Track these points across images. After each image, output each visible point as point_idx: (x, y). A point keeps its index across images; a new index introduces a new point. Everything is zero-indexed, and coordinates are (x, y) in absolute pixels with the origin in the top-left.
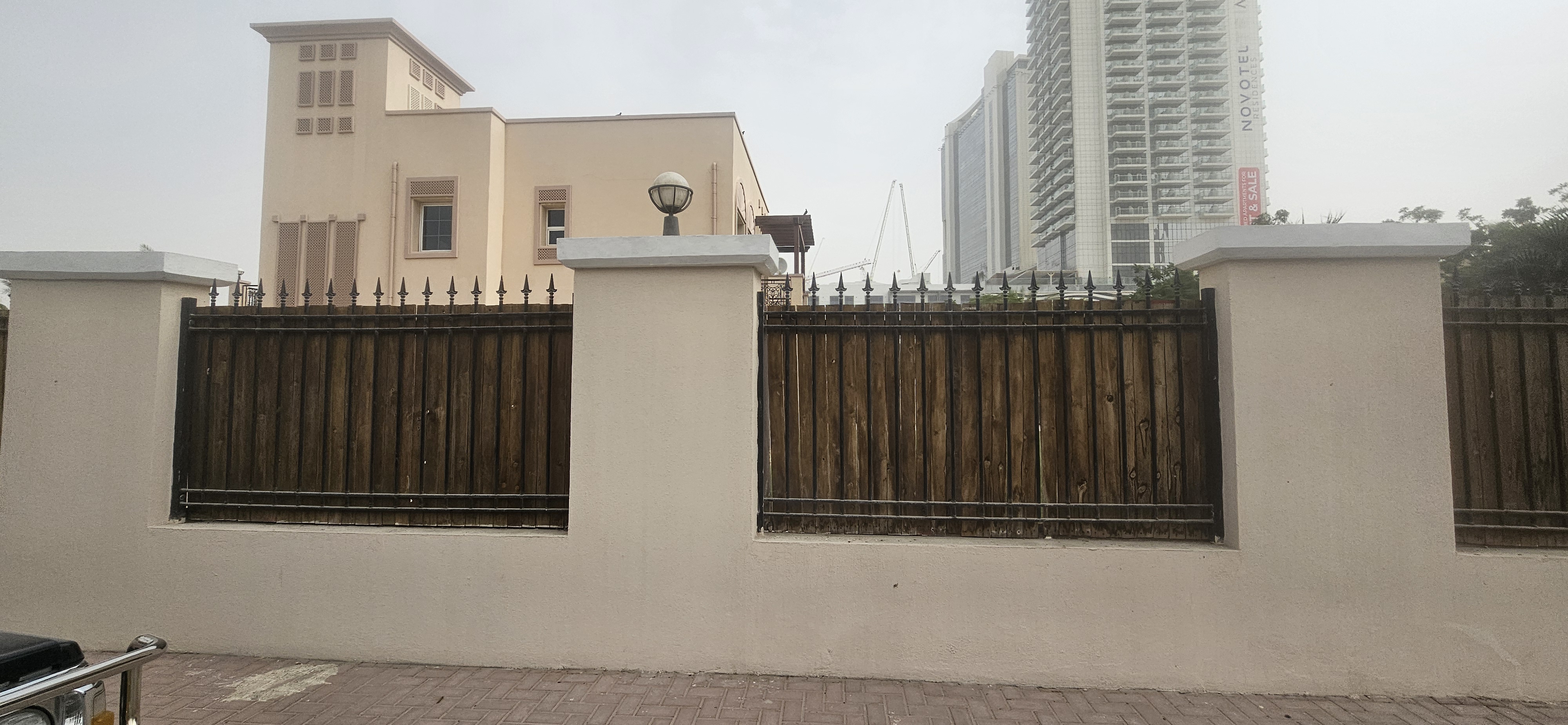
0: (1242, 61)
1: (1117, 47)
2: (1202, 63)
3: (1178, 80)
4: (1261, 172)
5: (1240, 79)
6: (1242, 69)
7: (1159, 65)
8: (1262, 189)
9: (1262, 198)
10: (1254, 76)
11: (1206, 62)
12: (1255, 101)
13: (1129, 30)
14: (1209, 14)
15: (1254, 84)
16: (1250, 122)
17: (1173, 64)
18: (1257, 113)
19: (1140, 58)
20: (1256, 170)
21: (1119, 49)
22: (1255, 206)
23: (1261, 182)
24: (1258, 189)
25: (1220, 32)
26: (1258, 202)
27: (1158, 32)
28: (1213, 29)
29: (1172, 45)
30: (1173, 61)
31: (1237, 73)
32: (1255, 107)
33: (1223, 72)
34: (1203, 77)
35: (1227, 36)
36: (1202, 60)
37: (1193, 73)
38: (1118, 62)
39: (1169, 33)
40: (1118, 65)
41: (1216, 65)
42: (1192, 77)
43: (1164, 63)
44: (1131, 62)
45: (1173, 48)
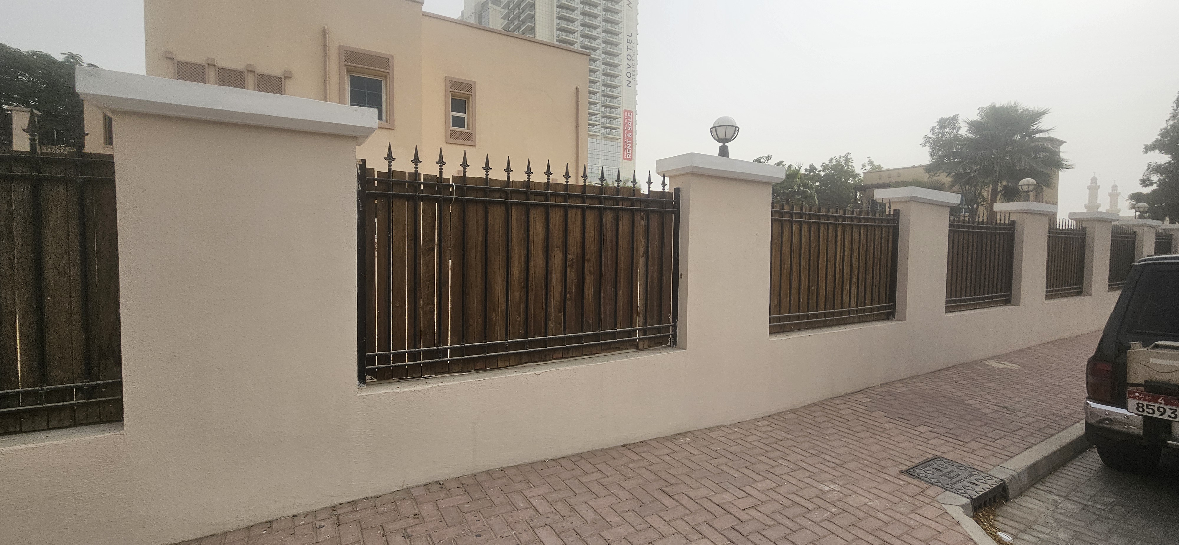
0: (629, 42)
1: (563, 11)
2: (609, 37)
3: (597, 44)
4: (634, 114)
5: (627, 53)
6: (629, 47)
7: (587, 31)
8: (634, 124)
9: (634, 130)
10: (634, 53)
11: (611, 37)
12: (634, 69)
14: (614, 6)
15: (633, 58)
16: (630, 82)
17: (594, 33)
18: (634, 77)
19: (576, 23)
20: (632, 112)
21: (564, 13)
22: (631, 134)
23: (634, 120)
24: (632, 124)
25: (619, 20)
26: (632, 132)
27: (587, 8)
28: (616, 16)
29: (594, 20)
30: (594, 31)
31: (625, 49)
32: (634, 73)
33: (619, 46)
34: (609, 46)
35: (622, 23)
36: (609, 35)
37: (604, 42)
38: (564, 22)
39: (592, 11)
40: (564, 24)
41: (615, 40)
42: (604, 45)
43: (589, 31)
44: (571, 24)
45: (594, 22)
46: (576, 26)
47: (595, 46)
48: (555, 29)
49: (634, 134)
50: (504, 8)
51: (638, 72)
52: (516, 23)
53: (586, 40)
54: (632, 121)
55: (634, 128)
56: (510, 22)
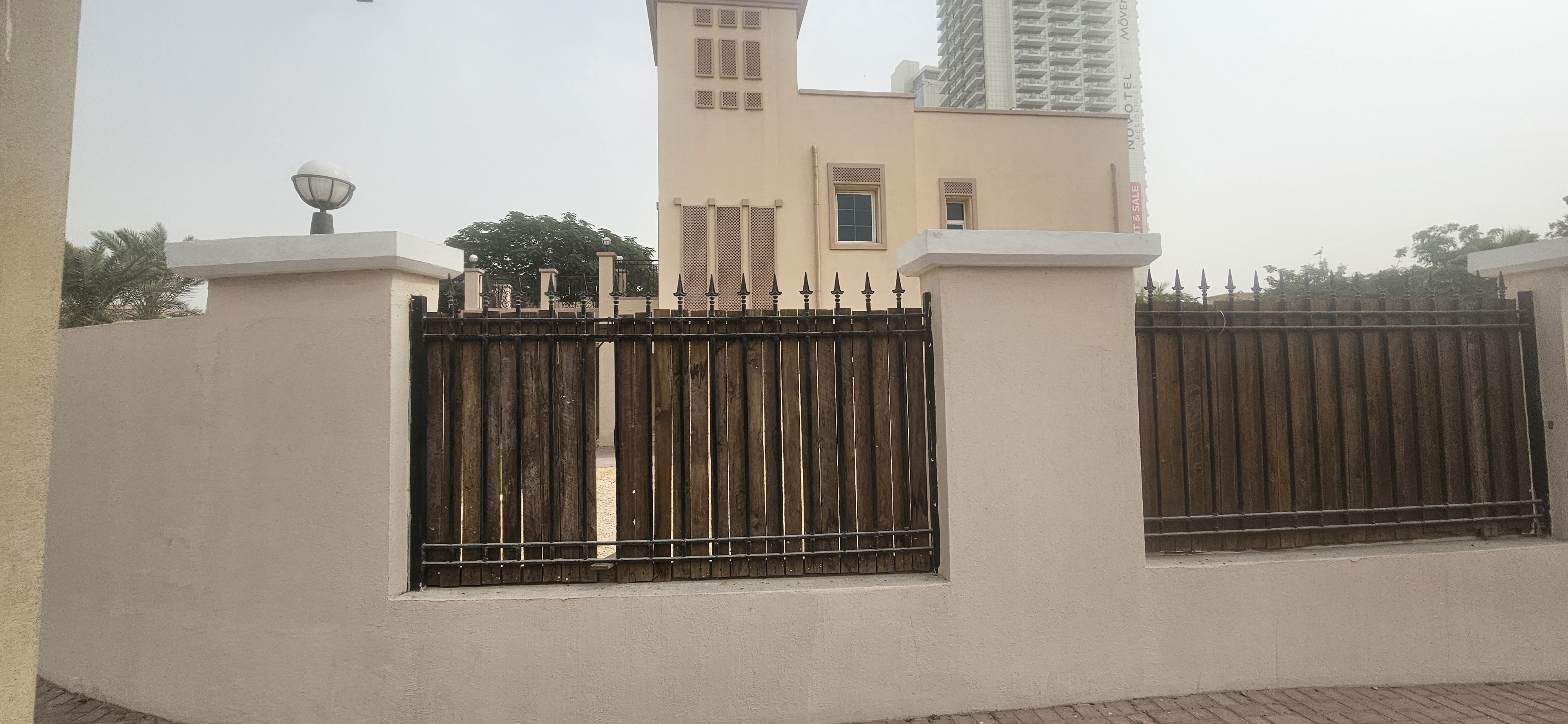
0: (1127, 87)
1: (1025, 66)
2: (1094, 87)
3: (1077, 100)
4: (1142, 186)
5: (1125, 102)
6: (1127, 95)
7: (1060, 85)
8: (1143, 201)
9: (1143, 210)
10: (1136, 101)
11: (1098, 86)
12: (1137, 123)
13: (1035, 52)
14: (1101, 42)
15: (1135, 108)
16: (1133, 142)
17: (1072, 85)
18: (1138, 134)
19: (1044, 78)
20: (1138, 184)
21: (1026, 68)
22: (1138, 216)
23: (1143, 196)
24: (1140, 202)
25: (1109, 60)
26: (1140, 213)
27: (1059, 55)
28: (1104, 56)
29: (1071, 68)
30: (1071, 83)
31: (1122, 97)
32: (1138, 128)
33: (1112, 96)
34: (1096, 98)
35: (1114, 64)
36: (1095, 84)
37: (1087, 95)
38: (1026, 80)
39: (1067, 57)
40: (1026, 83)
41: (1106, 89)
42: (1087, 99)
43: (1064, 84)
44: (1037, 81)
45: (1071, 71)
46: (1046, 82)
47: (1074, 102)
48: (1014, 91)
49: (1144, 216)
50: (942, 80)
51: (1145, 126)
52: (960, 95)
53: (1061, 96)
54: (1140, 197)
55: (1143, 205)
56: (951, 96)
